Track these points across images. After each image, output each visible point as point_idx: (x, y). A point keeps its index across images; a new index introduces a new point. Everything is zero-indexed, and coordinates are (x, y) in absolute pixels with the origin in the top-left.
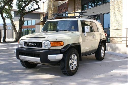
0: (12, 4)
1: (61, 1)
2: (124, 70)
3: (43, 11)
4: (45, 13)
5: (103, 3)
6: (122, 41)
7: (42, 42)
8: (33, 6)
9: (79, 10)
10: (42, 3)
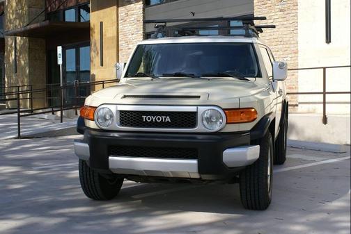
6: (297, 105)
7: (195, 110)
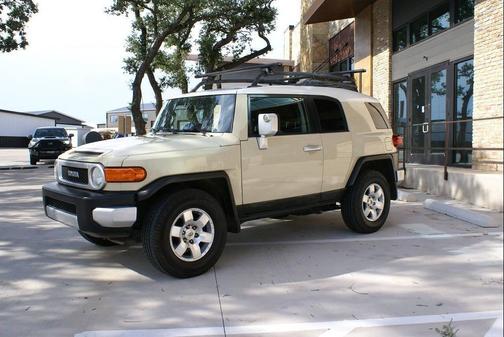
0: (188, 41)
1: (337, 22)
2: (369, 272)
3: (291, 57)
4: (296, 64)
5: (456, 22)
7: (87, 167)
8: (246, 44)
9: (385, 49)
10: (289, 31)
